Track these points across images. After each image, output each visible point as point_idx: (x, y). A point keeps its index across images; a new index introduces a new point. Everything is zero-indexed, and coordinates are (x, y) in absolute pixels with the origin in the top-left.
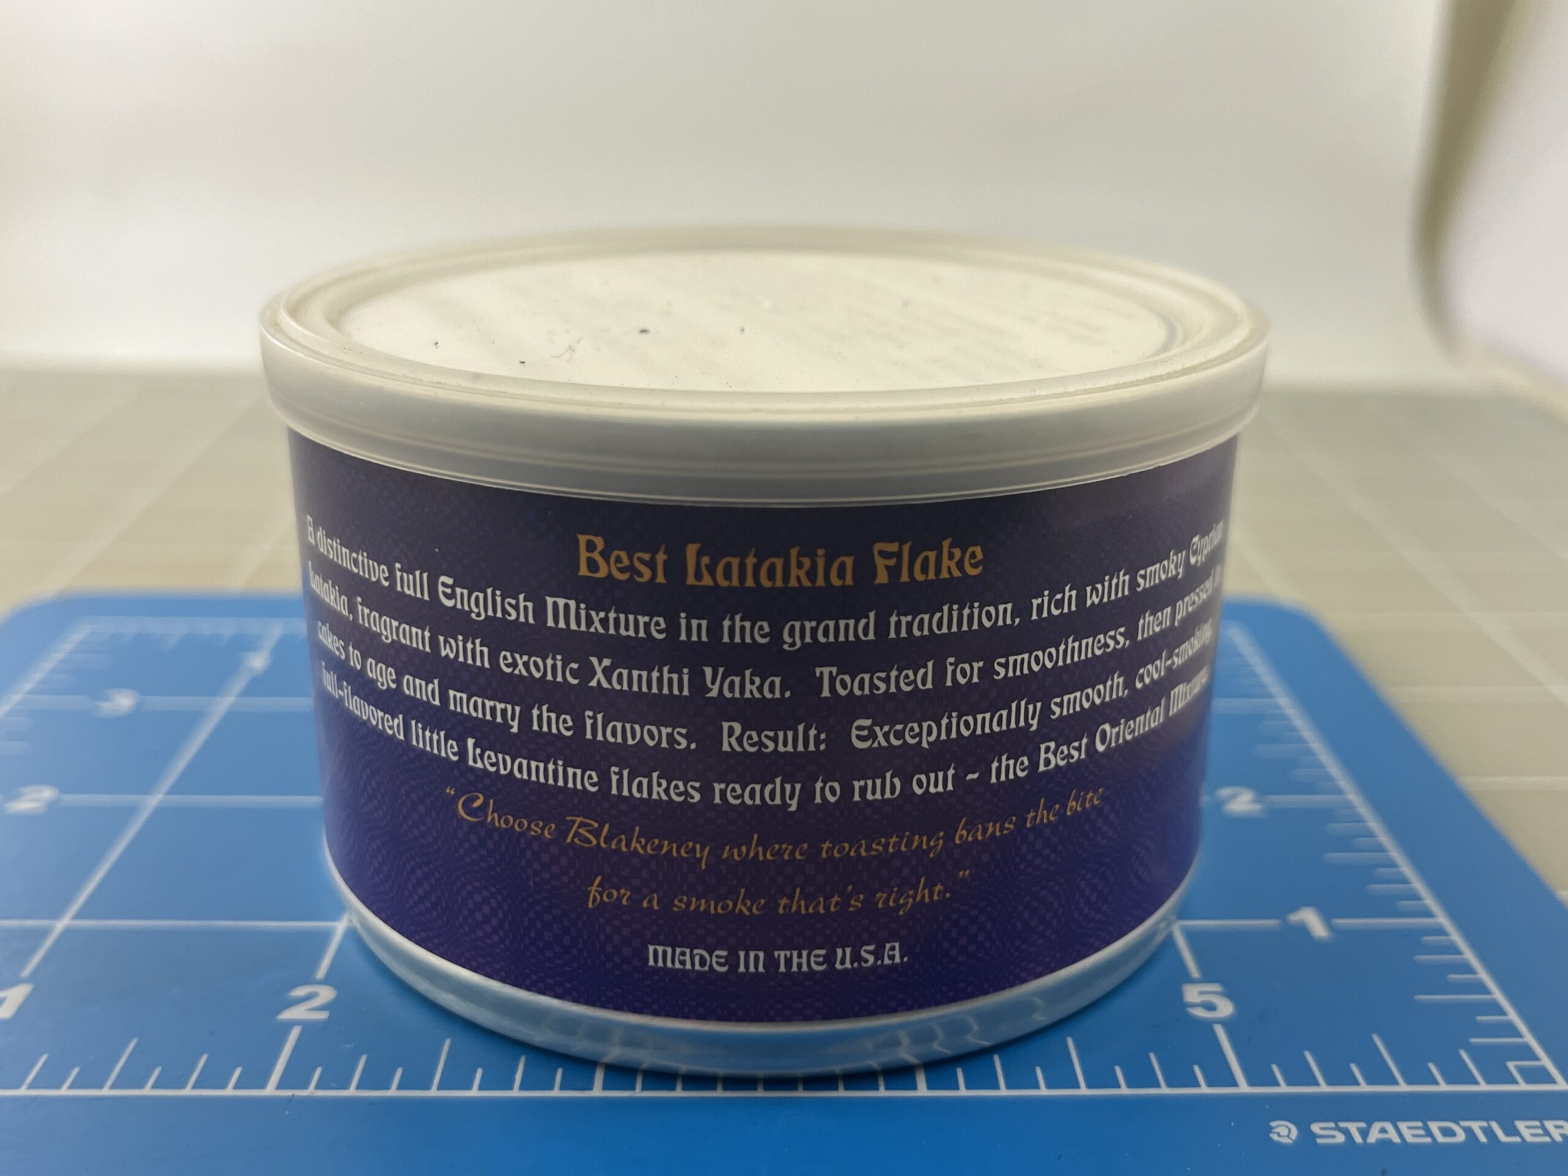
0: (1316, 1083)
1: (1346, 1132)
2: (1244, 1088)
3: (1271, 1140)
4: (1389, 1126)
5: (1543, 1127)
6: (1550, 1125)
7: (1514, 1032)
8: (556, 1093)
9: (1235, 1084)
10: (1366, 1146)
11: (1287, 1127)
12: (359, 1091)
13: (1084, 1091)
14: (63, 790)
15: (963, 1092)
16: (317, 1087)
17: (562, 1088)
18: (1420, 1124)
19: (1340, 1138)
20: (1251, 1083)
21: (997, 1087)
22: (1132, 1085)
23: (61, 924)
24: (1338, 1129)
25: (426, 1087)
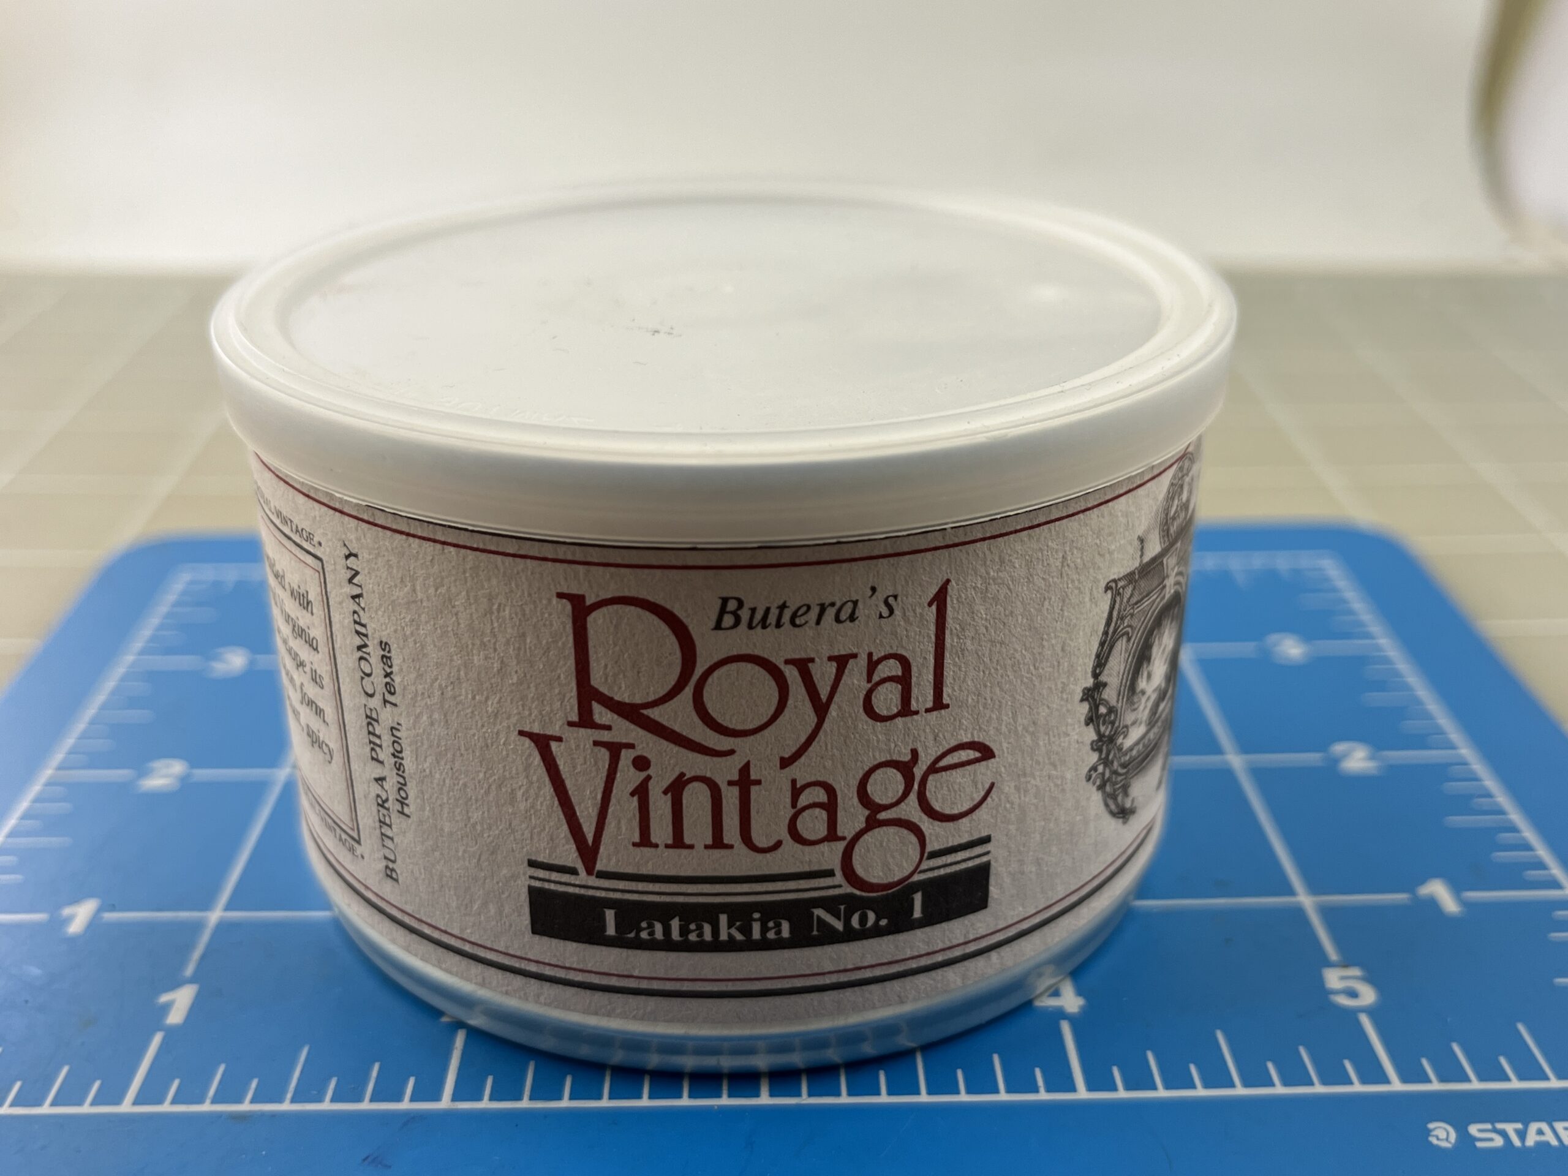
0: (1467, 1079)
1: (1503, 1134)
2: (1397, 1085)
3: (1431, 1143)
4: (1544, 1126)
8: (725, 1101)
9: (1386, 1081)
10: (1525, 1149)
11: (1444, 1128)
12: (532, 1102)
13: (1240, 1091)
14: (193, 767)
15: (1122, 1094)
16: (491, 1099)
17: (730, 1095)
19: (1499, 1142)
20: (1405, 1080)
21: (1154, 1088)
22: (1286, 1083)
23: (214, 916)
24: (1495, 1130)
25: (599, 1097)
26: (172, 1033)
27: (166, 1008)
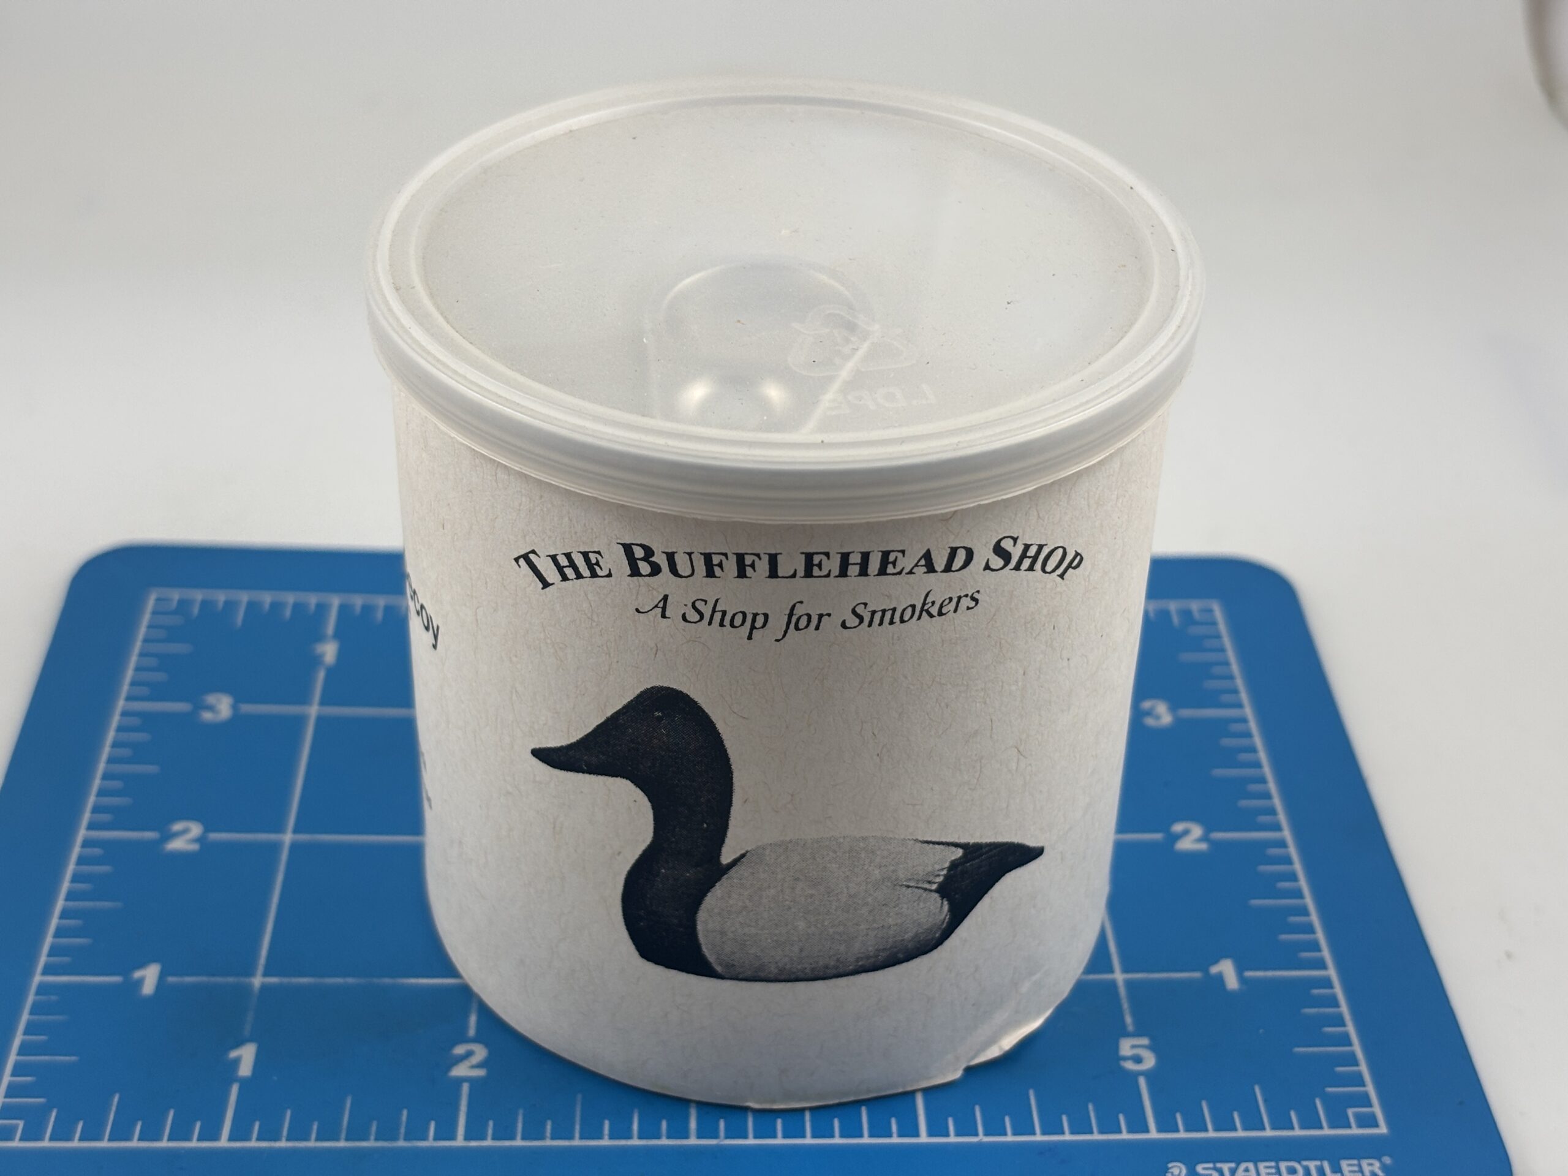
0: (1206, 1130)
1: (1220, 1172)
2: (1154, 1134)
4: (1251, 1166)
5: (1360, 1166)
6: (1364, 1163)
7: (1359, 1081)
8: (664, 1141)
9: (1147, 1131)
11: (1179, 1167)
12: (524, 1141)
13: (1039, 1137)
14: (208, 829)
15: (952, 1138)
16: (493, 1138)
17: (668, 1137)
18: (1273, 1164)
20: (1160, 1130)
21: (976, 1135)
22: (1072, 1133)
23: (257, 981)
24: (1215, 1169)
25: (571, 1137)
26: (244, 1083)
27: (237, 1062)
